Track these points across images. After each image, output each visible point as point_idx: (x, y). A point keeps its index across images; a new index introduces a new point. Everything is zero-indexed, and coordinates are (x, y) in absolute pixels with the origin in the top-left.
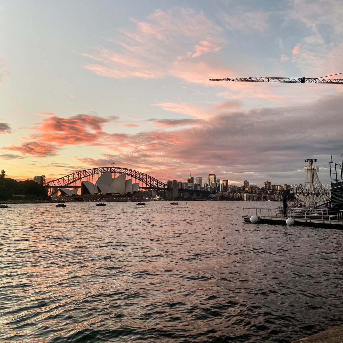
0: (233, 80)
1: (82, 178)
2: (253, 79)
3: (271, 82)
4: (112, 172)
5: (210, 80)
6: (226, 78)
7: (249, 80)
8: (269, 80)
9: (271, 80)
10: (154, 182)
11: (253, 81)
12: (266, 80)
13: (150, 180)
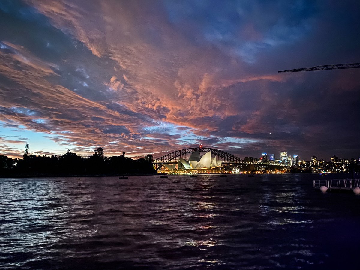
0: (300, 71)
1: (178, 156)
2: (318, 68)
3: (335, 69)
4: (200, 151)
5: (279, 72)
6: (293, 69)
7: (314, 69)
8: (333, 67)
9: (336, 67)
10: (233, 158)
11: (318, 70)
12: (331, 67)
13: (230, 157)
